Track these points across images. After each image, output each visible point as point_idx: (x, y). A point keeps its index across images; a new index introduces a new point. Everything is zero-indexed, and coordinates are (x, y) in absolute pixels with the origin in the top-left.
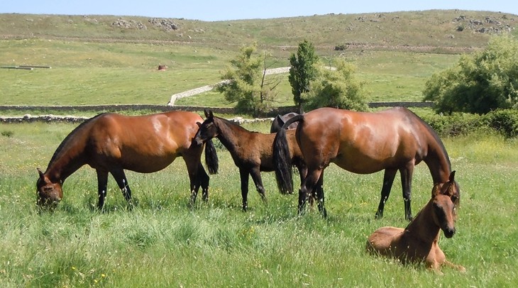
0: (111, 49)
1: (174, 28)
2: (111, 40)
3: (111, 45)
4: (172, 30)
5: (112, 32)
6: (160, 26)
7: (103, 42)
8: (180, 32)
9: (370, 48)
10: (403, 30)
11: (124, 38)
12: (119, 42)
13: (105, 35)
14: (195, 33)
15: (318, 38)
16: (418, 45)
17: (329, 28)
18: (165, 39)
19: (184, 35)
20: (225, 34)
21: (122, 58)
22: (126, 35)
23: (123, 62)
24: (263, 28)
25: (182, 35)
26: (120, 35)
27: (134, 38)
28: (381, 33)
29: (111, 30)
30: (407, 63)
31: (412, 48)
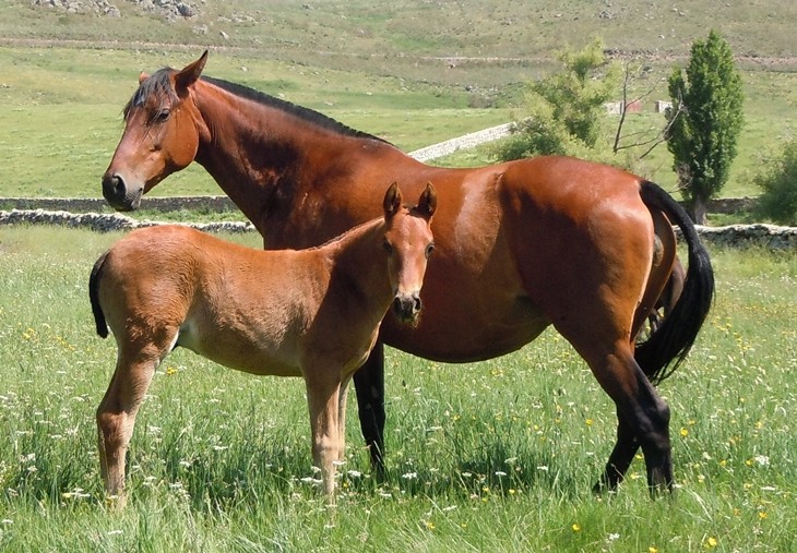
0: (43, 63)
1: (184, 12)
2: (39, 41)
3: (41, 52)
4: (179, 17)
5: (37, 21)
6: (150, 9)
7: (20, 45)
8: (200, 23)
9: (664, 61)
10: (737, 18)
11: (68, 36)
12: (59, 46)
13: (24, 29)
14: (234, 25)
15: (530, 40)
16: (780, 54)
17: (554, 12)
18: (166, 38)
19: (211, 30)
20: (305, 27)
21: (79, 84)
22: (74, 30)
23: (85, 94)
24: (391, 15)
25: (206, 29)
26: (59, 29)
27: (91, 37)
28: (686, 25)
29: (35, 17)
30: (760, 98)
31: (767, 62)
